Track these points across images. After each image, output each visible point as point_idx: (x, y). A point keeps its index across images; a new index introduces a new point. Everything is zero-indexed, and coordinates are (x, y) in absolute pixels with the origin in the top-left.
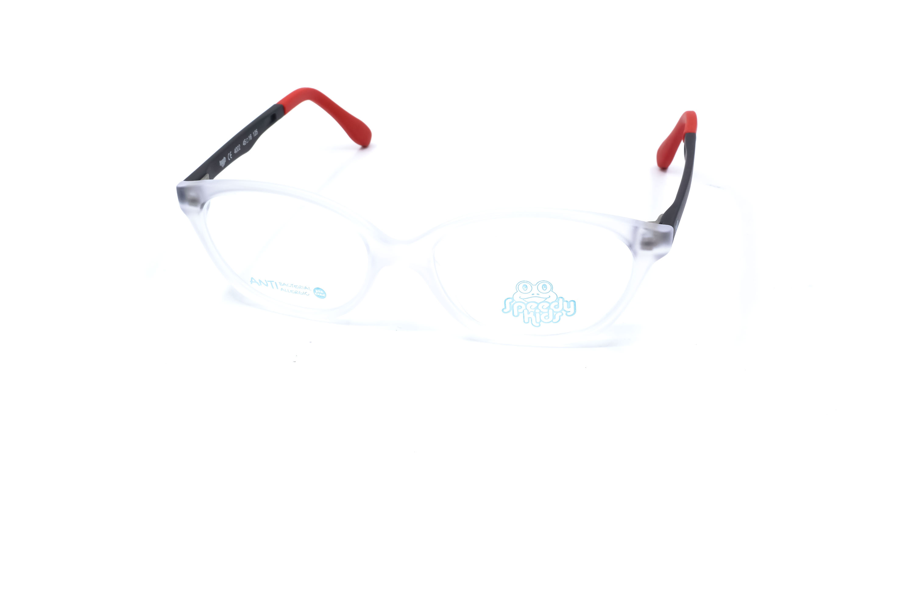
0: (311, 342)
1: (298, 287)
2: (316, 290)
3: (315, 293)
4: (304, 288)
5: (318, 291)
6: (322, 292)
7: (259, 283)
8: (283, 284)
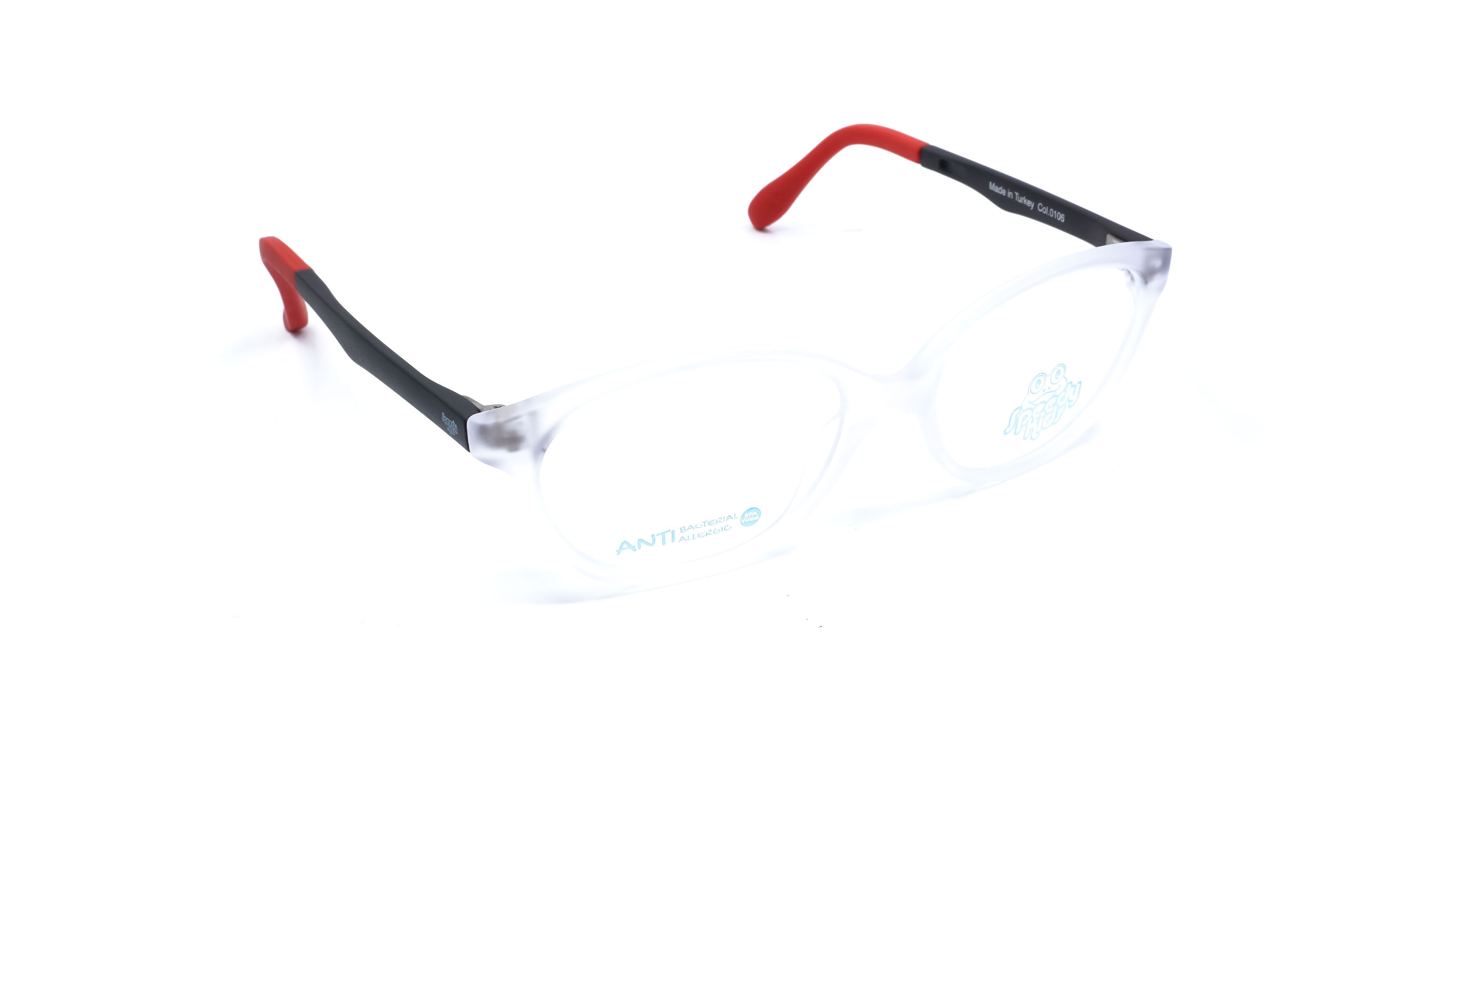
0: (788, 596)
1: (715, 522)
2: (745, 515)
3: (743, 521)
4: (726, 518)
5: (750, 514)
6: (755, 513)
7: (637, 547)
8: (686, 528)
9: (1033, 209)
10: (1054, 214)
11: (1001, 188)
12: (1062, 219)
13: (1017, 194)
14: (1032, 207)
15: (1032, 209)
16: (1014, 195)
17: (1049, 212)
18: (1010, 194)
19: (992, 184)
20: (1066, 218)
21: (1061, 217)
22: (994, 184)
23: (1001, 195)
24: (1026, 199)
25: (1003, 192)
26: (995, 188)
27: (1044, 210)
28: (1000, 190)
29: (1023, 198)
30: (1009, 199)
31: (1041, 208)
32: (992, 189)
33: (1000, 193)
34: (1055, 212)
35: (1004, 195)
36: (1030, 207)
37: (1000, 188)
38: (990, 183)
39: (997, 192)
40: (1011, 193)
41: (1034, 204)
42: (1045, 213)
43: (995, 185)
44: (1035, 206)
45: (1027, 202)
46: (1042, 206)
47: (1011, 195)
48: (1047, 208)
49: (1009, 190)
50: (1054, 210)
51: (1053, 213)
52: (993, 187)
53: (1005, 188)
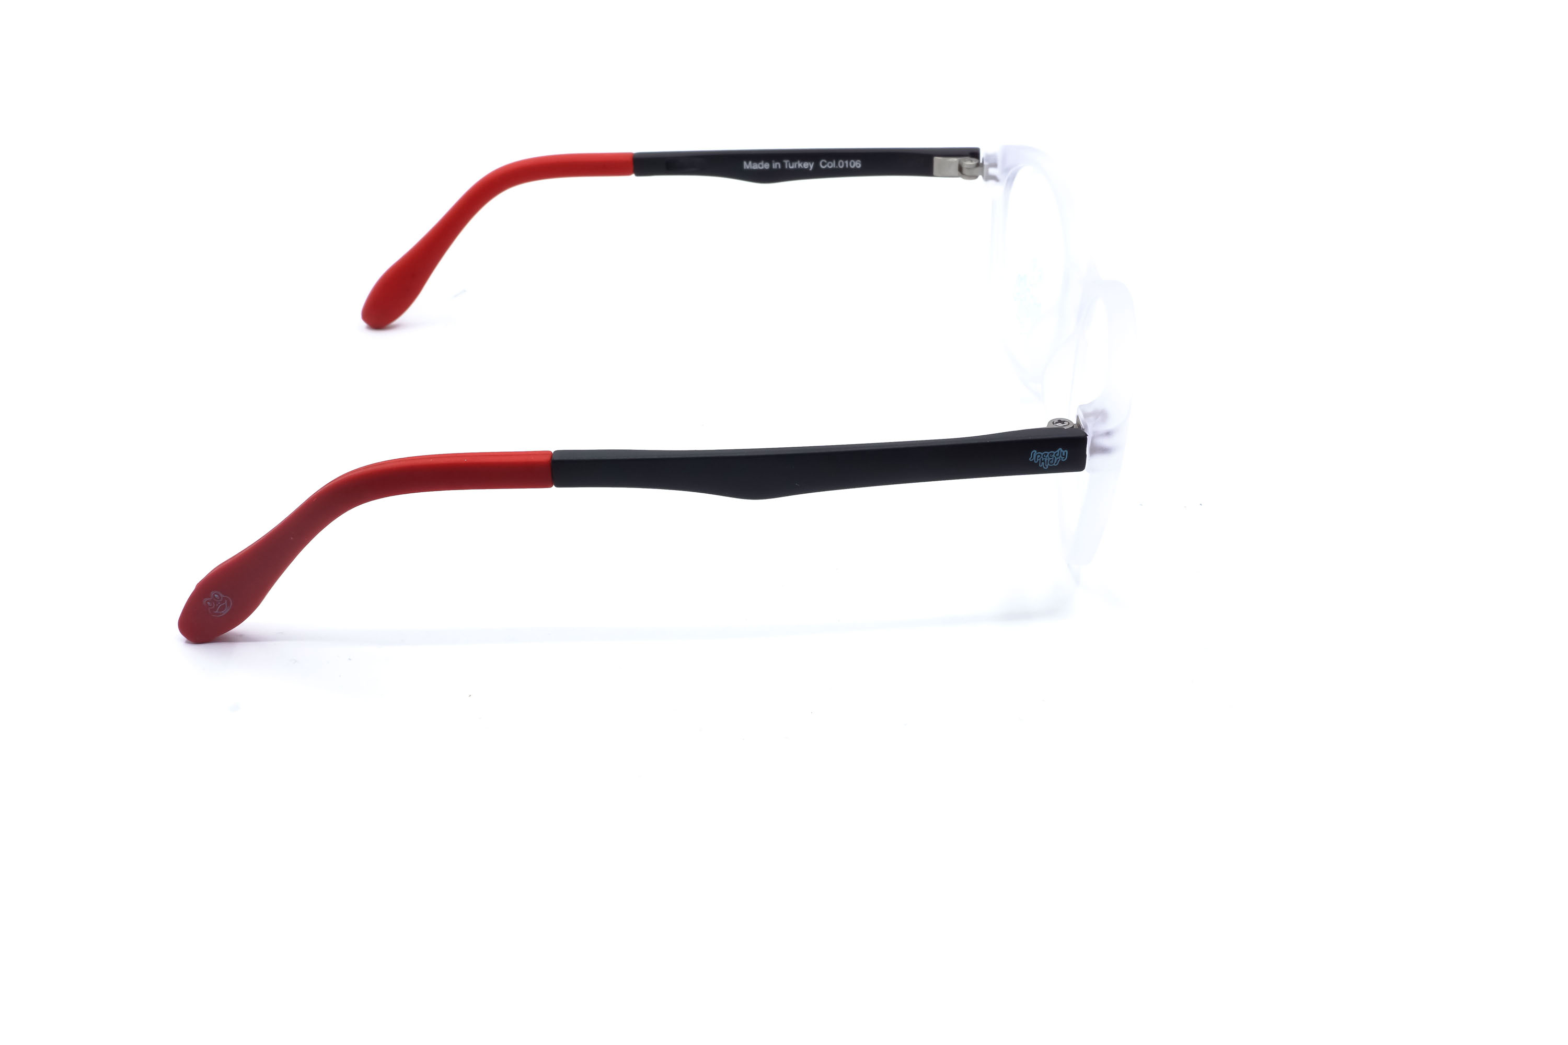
9: (813, 170)
10: (845, 164)
11: (762, 163)
12: (858, 165)
13: (786, 162)
14: (812, 167)
15: (811, 169)
16: (783, 165)
17: (837, 164)
18: (776, 165)
19: (748, 163)
20: (862, 163)
21: (857, 164)
22: (750, 163)
23: (764, 170)
24: (800, 162)
25: (766, 166)
26: (752, 165)
27: (832, 165)
28: (761, 166)
29: (796, 164)
30: (777, 170)
31: (824, 164)
32: (748, 168)
33: (762, 168)
34: (847, 162)
35: (767, 168)
36: (809, 167)
37: (760, 164)
38: (745, 163)
39: (757, 168)
40: (777, 163)
41: (813, 163)
42: (830, 167)
43: (753, 162)
44: (817, 166)
45: (803, 165)
46: (825, 161)
47: (778, 165)
48: (834, 162)
49: (773, 161)
50: (844, 160)
51: (842, 164)
52: (748, 165)
53: (766, 161)
